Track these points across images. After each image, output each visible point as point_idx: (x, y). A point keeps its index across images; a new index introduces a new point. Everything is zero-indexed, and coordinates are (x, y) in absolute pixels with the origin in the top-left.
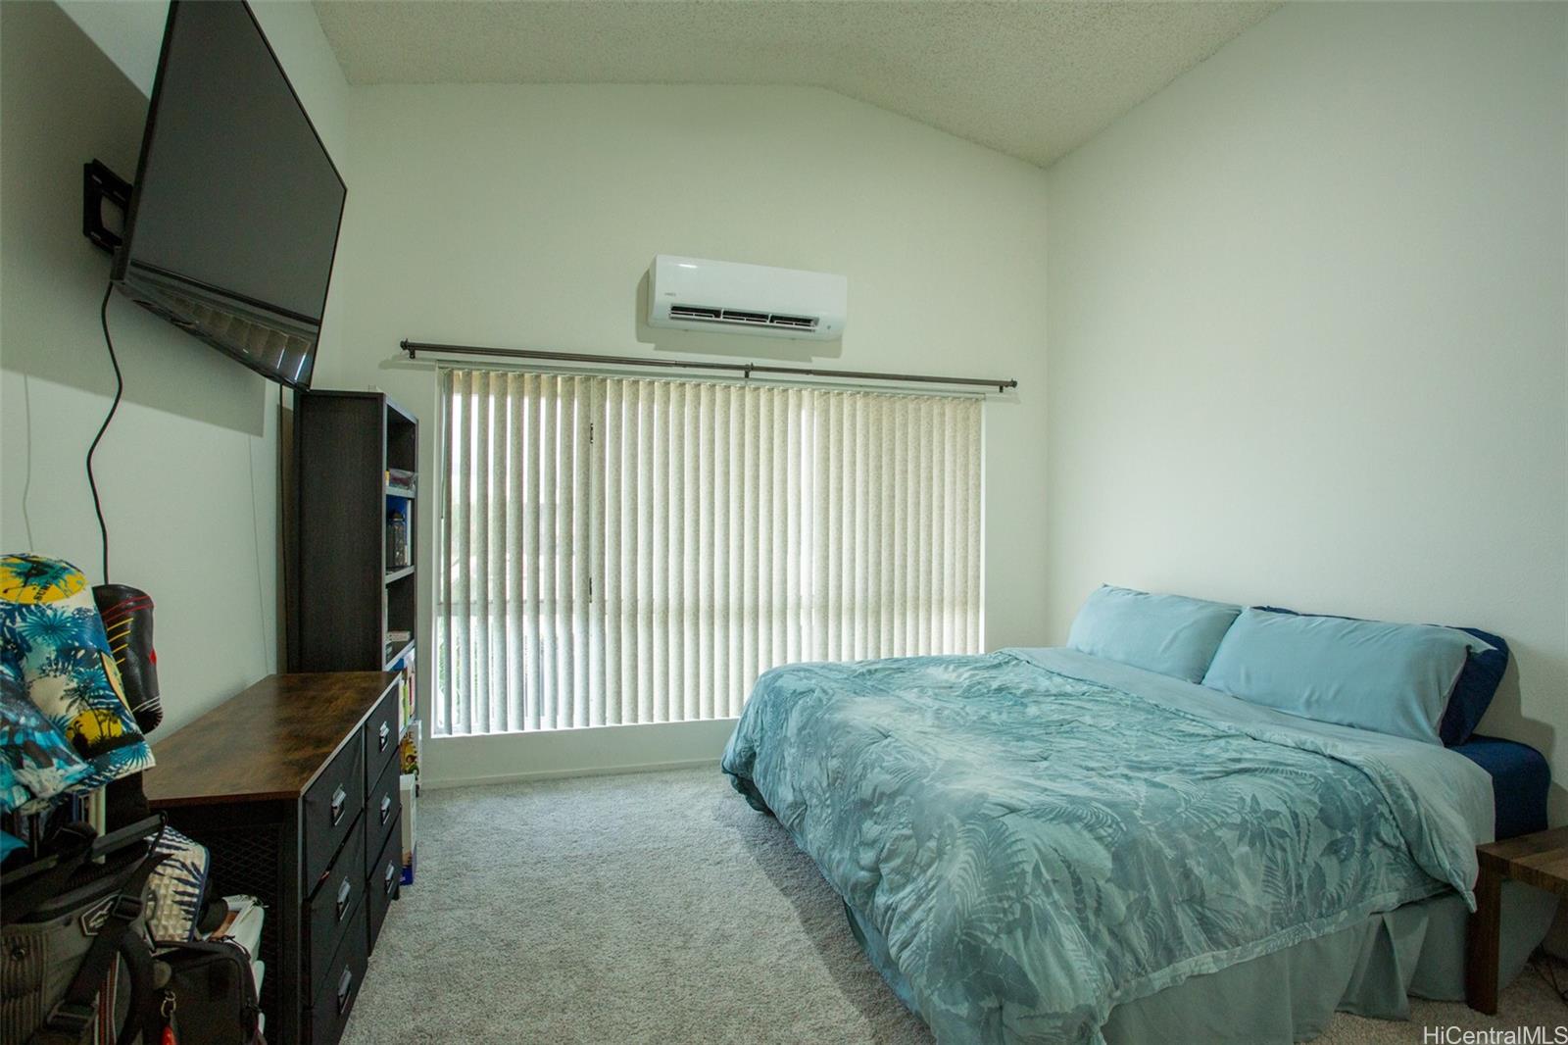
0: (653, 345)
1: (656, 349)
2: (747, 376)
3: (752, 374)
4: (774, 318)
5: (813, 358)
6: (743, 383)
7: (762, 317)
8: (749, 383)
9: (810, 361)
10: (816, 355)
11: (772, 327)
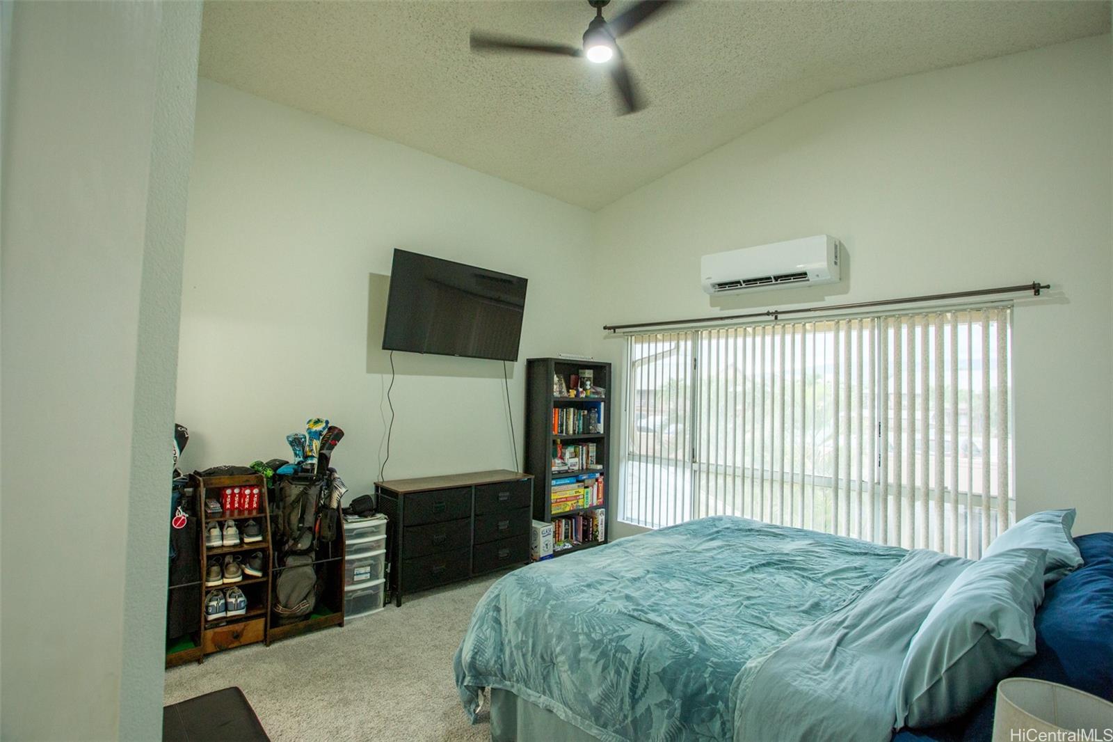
0: (718, 308)
1: (721, 310)
2: (776, 318)
3: (780, 317)
4: (776, 278)
5: (826, 298)
6: (774, 323)
7: (765, 280)
8: (779, 323)
9: (824, 300)
10: (827, 296)
11: (777, 284)
